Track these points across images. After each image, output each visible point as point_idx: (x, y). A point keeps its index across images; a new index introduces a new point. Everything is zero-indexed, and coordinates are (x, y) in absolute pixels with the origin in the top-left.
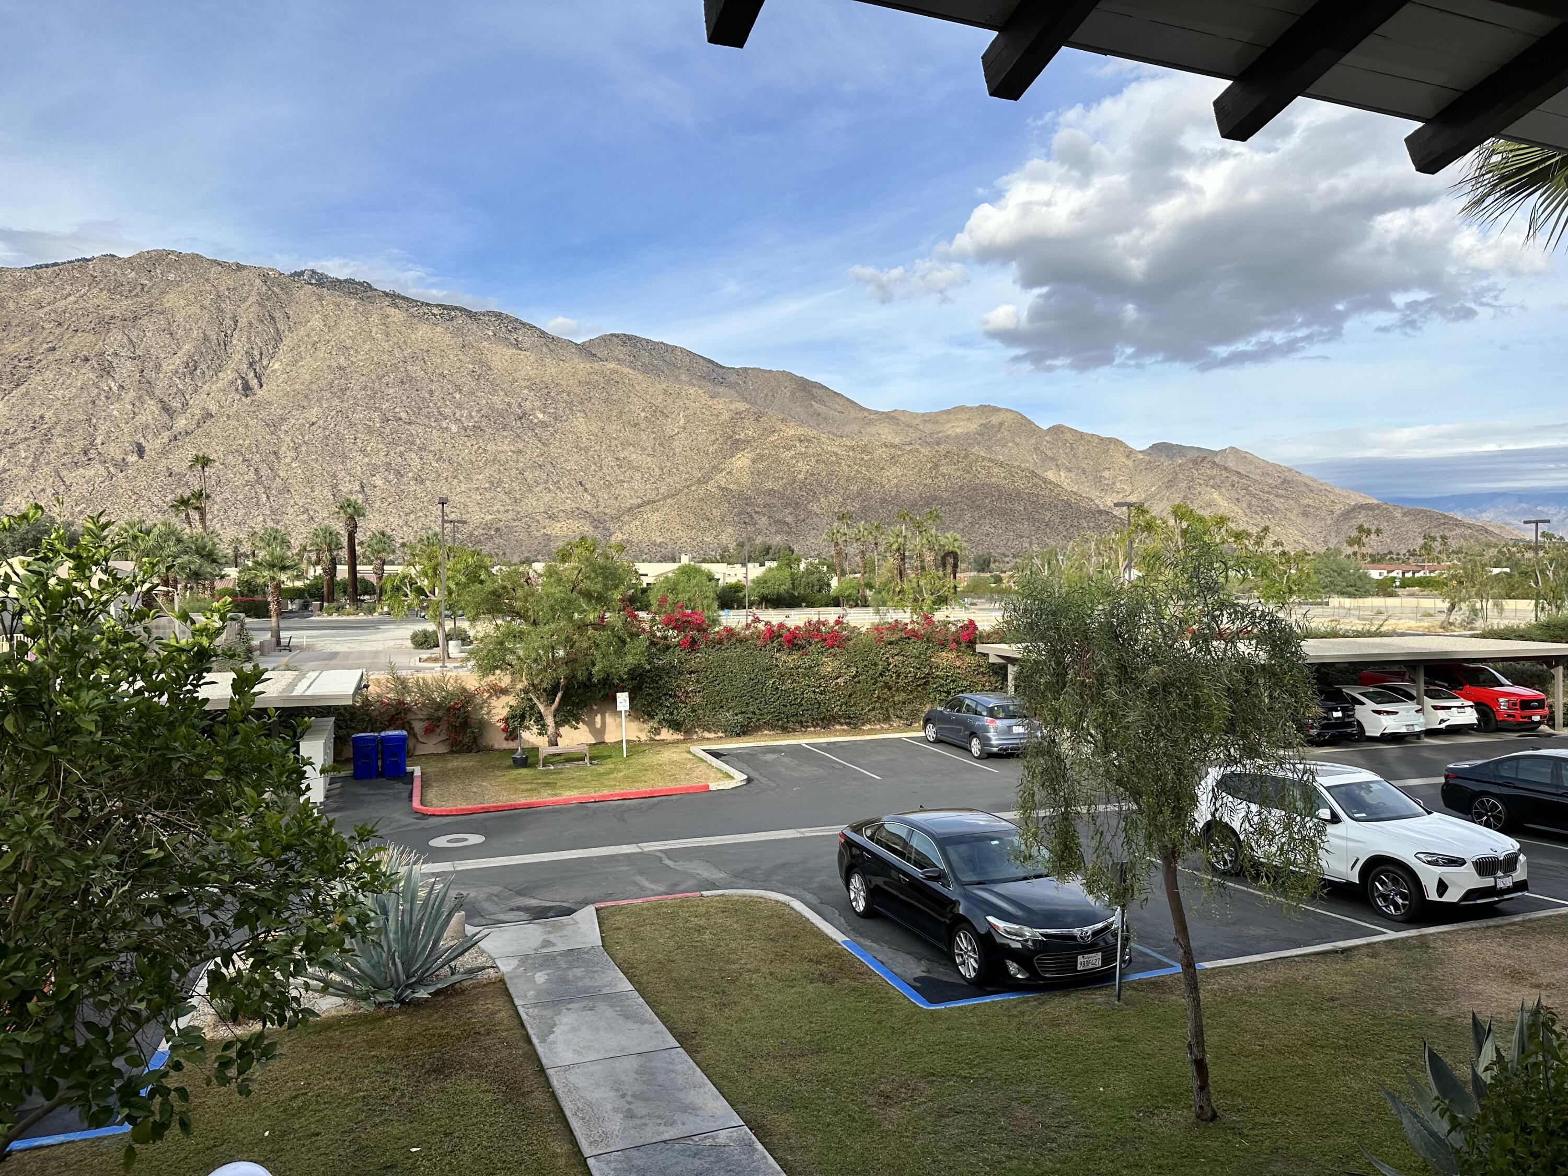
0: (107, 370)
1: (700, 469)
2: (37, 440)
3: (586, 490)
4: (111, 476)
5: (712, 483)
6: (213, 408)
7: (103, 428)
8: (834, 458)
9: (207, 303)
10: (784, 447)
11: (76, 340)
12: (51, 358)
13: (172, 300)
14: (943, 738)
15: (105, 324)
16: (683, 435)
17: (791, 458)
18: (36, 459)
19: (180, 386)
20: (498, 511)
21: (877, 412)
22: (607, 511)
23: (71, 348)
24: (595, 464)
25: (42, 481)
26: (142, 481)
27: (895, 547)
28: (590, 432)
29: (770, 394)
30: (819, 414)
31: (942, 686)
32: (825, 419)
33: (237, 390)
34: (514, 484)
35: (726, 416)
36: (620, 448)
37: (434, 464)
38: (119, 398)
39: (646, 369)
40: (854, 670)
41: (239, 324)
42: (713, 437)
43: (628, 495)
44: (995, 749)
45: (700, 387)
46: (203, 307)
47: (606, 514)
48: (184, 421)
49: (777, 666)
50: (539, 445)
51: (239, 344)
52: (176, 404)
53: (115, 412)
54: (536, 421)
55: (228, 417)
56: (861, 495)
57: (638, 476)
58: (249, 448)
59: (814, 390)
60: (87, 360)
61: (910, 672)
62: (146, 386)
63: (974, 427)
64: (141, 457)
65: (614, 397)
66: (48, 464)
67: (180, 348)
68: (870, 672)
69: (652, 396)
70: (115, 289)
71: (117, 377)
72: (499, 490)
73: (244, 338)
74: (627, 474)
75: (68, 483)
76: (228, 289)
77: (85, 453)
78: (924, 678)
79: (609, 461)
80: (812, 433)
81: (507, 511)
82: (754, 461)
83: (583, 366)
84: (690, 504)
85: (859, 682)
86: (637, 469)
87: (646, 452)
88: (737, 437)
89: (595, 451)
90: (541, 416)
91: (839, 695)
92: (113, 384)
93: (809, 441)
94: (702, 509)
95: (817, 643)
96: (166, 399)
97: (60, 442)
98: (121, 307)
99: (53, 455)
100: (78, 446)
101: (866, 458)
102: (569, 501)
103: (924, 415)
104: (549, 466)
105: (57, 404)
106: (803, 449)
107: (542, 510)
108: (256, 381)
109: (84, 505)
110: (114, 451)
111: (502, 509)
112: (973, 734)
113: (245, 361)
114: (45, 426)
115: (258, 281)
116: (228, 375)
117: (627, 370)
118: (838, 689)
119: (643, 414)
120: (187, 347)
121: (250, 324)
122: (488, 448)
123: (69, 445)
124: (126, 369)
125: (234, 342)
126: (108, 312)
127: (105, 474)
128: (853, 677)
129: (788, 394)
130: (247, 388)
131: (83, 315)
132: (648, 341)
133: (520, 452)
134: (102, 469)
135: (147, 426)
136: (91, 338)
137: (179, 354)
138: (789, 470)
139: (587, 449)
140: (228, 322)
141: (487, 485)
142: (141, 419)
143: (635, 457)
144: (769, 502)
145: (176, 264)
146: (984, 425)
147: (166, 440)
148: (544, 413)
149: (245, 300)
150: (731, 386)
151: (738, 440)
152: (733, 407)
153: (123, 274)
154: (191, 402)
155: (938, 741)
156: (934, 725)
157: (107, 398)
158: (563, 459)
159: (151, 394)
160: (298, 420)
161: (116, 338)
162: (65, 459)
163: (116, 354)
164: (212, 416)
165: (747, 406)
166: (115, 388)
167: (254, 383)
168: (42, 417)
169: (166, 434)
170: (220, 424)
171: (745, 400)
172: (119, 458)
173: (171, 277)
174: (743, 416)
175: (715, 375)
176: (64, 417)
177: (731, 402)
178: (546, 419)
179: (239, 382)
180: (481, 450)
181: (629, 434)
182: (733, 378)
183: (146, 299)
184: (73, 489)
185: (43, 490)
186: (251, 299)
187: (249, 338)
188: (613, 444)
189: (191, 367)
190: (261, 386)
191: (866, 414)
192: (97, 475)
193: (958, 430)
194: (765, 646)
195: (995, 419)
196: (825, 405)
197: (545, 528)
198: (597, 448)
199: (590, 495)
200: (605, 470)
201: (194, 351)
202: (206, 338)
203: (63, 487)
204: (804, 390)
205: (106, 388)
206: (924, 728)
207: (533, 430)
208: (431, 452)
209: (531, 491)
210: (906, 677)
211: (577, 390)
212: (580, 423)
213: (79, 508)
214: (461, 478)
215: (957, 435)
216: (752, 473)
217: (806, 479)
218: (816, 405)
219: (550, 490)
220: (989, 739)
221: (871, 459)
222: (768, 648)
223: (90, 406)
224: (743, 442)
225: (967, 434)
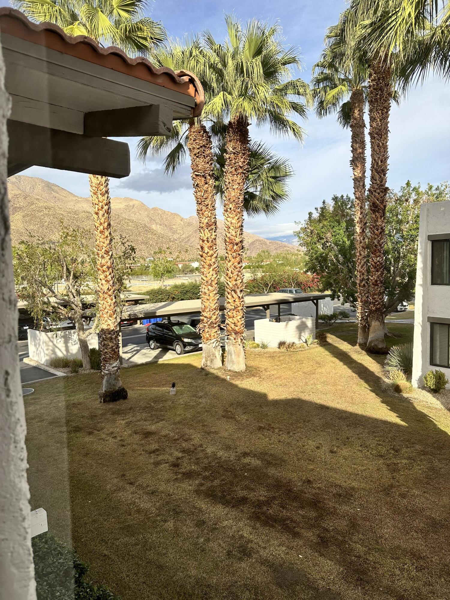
8: (61, 216)
10: (38, 211)
17: (41, 216)
29: (32, 187)
30: (55, 197)
32: (58, 199)
59: (53, 187)
63: (122, 206)
80: (52, 205)
82: (24, 217)
88: (16, 206)
93: (50, 209)
101: (76, 217)
106: (48, 212)
129: (41, 188)
138: (41, 221)
146: (127, 206)
150: (13, 183)
151: (16, 207)
152: (13, 192)
165: (20, 192)
171: (19, 189)
174: (18, 196)
177: (12, 190)
182: (14, 180)
191: (76, 198)
193: (117, 207)
195: (131, 203)
196: (58, 193)
204: (48, 187)
215: (116, 209)
216: (23, 222)
217: (49, 225)
218: (54, 194)
221: (78, 217)
224: (19, 208)
225: (120, 209)
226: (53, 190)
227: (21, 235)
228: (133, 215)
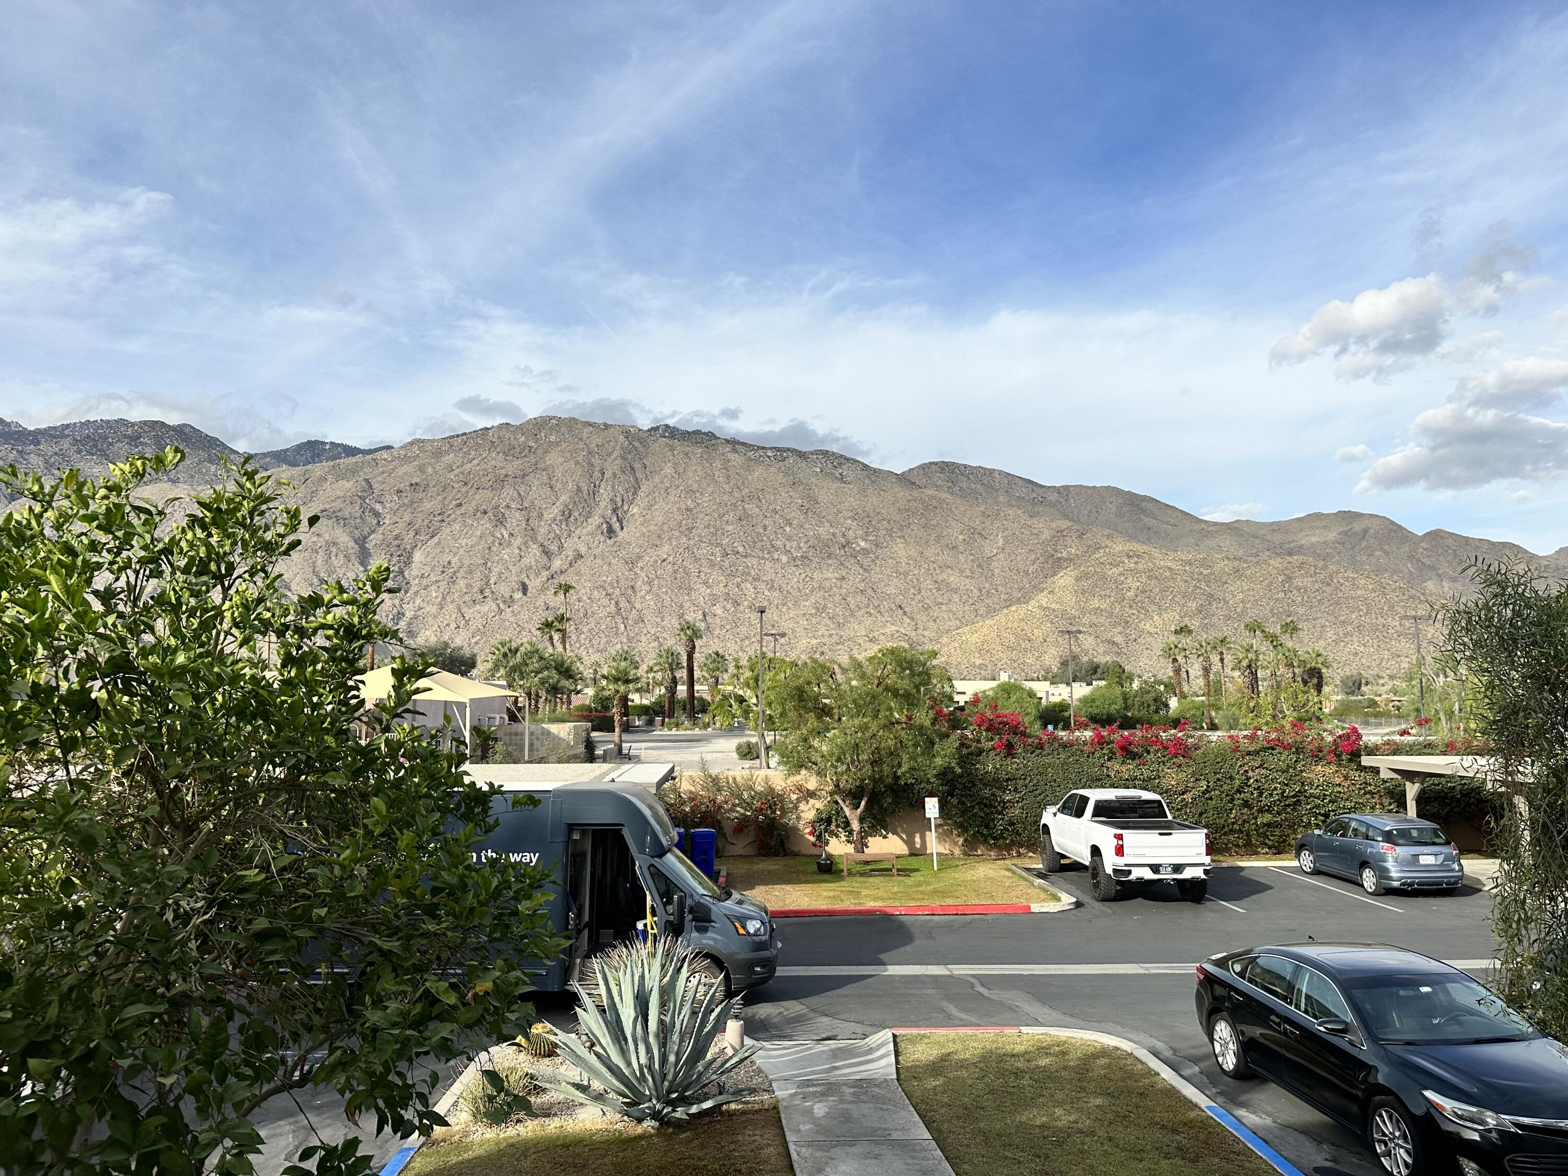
0: (500, 521)
1: (1020, 589)
2: (445, 582)
3: (905, 613)
4: (501, 611)
5: (1032, 603)
6: (583, 550)
7: (496, 570)
8: (1168, 574)
9: (580, 459)
10: (1111, 564)
11: (477, 496)
12: (458, 512)
13: (553, 458)
14: (1323, 869)
15: (500, 482)
16: (1001, 556)
17: (1119, 575)
18: (444, 598)
19: (558, 532)
20: (823, 636)
21: (1216, 524)
22: (926, 633)
23: (474, 503)
24: (914, 587)
25: (447, 617)
26: (525, 615)
27: (1245, 663)
28: (909, 557)
29: (1094, 511)
30: (1149, 529)
31: (1317, 807)
32: (1156, 533)
33: (602, 533)
34: (837, 610)
35: (1046, 535)
36: (938, 571)
37: (766, 593)
38: (509, 544)
39: (964, 494)
40: (1204, 784)
41: (605, 476)
42: (1033, 556)
43: (946, 617)
44: (1396, 884)
45: (1019, 507)
46: (577, 463)
47: (924, 637)
48: (559, 562)
49: (1108, 776)
50: (861, 571)
51: (605, 493)
52: (553, 548)
53: (506, 557)
54: (858, 548)
55: (595, 557)
56: (1200, 612)
57: (956, 598)
58: (611, 584)
59: (1143, 504)
60: (485, 512)
61: (1276, 789)
62: (531, 533)
63: (1332, 535)
64: (525, 594)
65: (932, 522)
66: (452, 602)
67: (558, 499)
68: (1225, 787)
69: (970, 519)
70: (509, 452)
71: (508, 526)
72: (823, 615)
73: (609, 488)
74: (945, 596)
75: (467, 618)
76: (597, 446)
77: (482, 592)
78: (1293, 797)
79: (928, 584)
80: (1141, 548)
81: (831, 635)
82: (1077, 579)
83: (903, 494)
84: (1010, 625)
85: (1211, 799)
86: (955, 590)
87: (964, 574)
88: (1059, 555)
89: (914, 575)
90: (863, 544)
91: (1186, 813)
92: (504, 532)
93: (1138, 556)
94: (1023, 630)
95: (1157, 751)
96: (546, 544)
97: (462, 583)
98: (513, 466)
99: (456, 595)
100: (477, 586)
101: (1205, 572)
102: (888, 624)
103: (1271, 524)
104: (870, 591)
105: (462, 551)
106: (1133, 565)
107: (864, 633)
108: (618, 524)
109: (479, 637)
110: (504, 590)
111: (827, 633)
112: (1364, 864)
113: (610, 507)
114: (451, 570)
115: (621, 437)
116: (596, 520)
117: (944, 495)
118: (1186, 805)
119: (961, 537)
120: (564, 498)
121: (615, 475)
122: (815, 576)
123: (469, 586)
124: (515, 519)
125: (601, 491)
126: (503, 472)
127: (496, 610)
128: (1204, 793)
129: (1114, 509)
130: (611, 532)
131: (484, 475)
132: (965, 466)
133: (843, 578)
134: (494, 605)
135: (531, 567)
136: (490, 494)
137: (558, 504)
138: (1117, 587)
139: (906, 574)
140: (597, 474)
141: (813, 611)
142: (526, 561)
143: (953, 578)
144: (1095, 621)
145: (557, 428)
146: (1345, 533)
147: (545, 579)
148: (866, 540)
149: (609, 455)
150: (1052, 505)
151: (1060, 559)
152: (1054, 525)
153: (515, 439)
154: (565, 545)
155: (1316, 872)
156: (1311, 852)
157: (500, 544)
158: (883, 584)
159: (534, 540)
160: (651, 557)
161: (508, 492)
162: (467, 598)
163: (508, 507)
164: (582, 557)
165: (1070, 524)
166: (506, 536)
167: (616, 526)
168: (449, 563)
169: (545, 574)
170: (588, 563)
171: (1066, 517)
172: (507, 595)
173: (553, 438)
174: (1065, 534)
175: (1034, 495)
176: (467, 562)
177: (1052, 521)
178: (868, 546)
179: (605, 526)
180: (808, 579)
181: (947, 557)
182: (1053, 497)
183: (532, 459)
184: (471, 623)
185: (448, 625)
186: (616, 453)
187: (613, 488)
188: (931, 568)
189: (567, 515)
190: (622, 528)
191: (1203, 526)
192: (490, 611)
193: (1314, 539)
194: (1093, 753)
195: (1358, 526)
196: (1156, 519)
197: (866, 650)
198: (916, 572)
199: (908, 617)
200: (923, 593)
201: (568, 500)
202: (579, 490)
203: (463, 622)
204: (1132, 504)
205: (499, 536)
206: (1298, 856)
207: (856, 557)
208: (764, 581)
209: (852, 615)
210: (1271, 795)
211: (897, 518)
212: (900, 550)
213: (473, 641)
214: (790, 605)
215: (1312, 545)
216: (1076, 592)
217: (1136, 596)
218: (1146, 520)
219: (871, 614)
220: (1387, 870)
221: (1211, 574)
222: (1097, 755)
223: (487, 551)
224: (1066, 560)
225: (1324, 543)
226: (1143, 512)
227: (1071, 624)
228: (1364, 558)
